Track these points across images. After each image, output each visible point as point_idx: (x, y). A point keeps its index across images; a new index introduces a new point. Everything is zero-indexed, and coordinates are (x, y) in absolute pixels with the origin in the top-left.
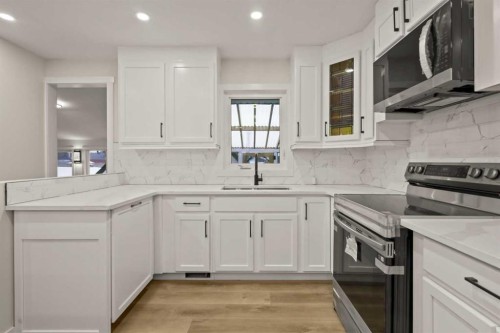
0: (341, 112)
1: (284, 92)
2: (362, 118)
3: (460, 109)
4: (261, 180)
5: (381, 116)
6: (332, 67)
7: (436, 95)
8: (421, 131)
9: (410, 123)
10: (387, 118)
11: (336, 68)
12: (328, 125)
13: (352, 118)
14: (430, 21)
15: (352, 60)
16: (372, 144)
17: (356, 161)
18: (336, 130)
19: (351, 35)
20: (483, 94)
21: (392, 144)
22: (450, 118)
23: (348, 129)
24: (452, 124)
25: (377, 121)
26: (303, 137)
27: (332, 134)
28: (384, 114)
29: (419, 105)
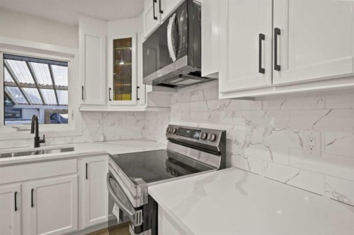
0: (122, 81)
1: (73, 56)
2: (138, 87)
3: (198, 88)
4: (43, 141)
5: (150, 88)
6: (115, 41)
7: (181, 76)
8: (177, 101)
9: (171, 95)
10: (153, 89)
11: (117, 43)
12: (112, 91)
13: (131, 86)
14: (175, 14)
15: (131, 39)
16: (144, 110)
17: (138, 121)
18: (119, 96)
19: (130, 18)
20: (207, 79)
21: (158, 110)
22: (192, 93)
23: (128, 95)
24: (194, 97)
25: (147, 91)
26: (88, 101)
27: (116, 99)
28: (151, 86)
29: (172, 82)
